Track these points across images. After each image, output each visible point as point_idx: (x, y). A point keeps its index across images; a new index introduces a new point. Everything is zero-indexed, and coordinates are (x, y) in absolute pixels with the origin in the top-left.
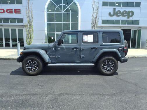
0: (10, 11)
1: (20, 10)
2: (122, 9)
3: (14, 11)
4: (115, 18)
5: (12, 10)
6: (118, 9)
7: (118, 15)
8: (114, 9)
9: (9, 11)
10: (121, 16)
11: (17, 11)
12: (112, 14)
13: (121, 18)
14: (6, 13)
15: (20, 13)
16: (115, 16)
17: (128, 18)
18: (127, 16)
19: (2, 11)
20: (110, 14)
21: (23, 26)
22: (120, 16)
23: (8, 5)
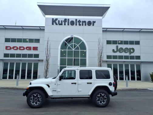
0: (29, 48)
1: (37, 47)
2: (124, 46)
3: (32, 48)
4: (118, 54)
6: (120, 46)
7: (121, 51)
8: (117, 47)
9: (28, 49)
10: (124, 52)
11: (35, 49)
12: (115, 50)
14: (25, 50)
15: (37, 50)
16: (118, 52)
17: (130, 54)
18: (129, 52)
20: (113, 50)
21: (39, 60)
23: (28, 43)
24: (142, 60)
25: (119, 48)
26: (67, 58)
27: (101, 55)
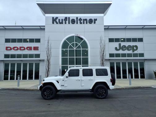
0: (30, 48)
1: (38, 47)
2: (127, 44)
3: (33, 48)
5: (31, 47)
7: (124, 49)
8: (120, 44)
9: (28, 49)
10: (127, 50)
11: (36, 48)
12: (118, 48)
13: (126, 52)
15: (38, 50)
16: (121, 50)
17: (133, 51)
18: (132, 50)
19: (23, 49)
20: (116, 48)
21: (40, 60)
22: (125, 50)
23: (29, 43)
24: (146, 57)
25: (122, 46)
26: (68, 57)
27: (103, 54)
